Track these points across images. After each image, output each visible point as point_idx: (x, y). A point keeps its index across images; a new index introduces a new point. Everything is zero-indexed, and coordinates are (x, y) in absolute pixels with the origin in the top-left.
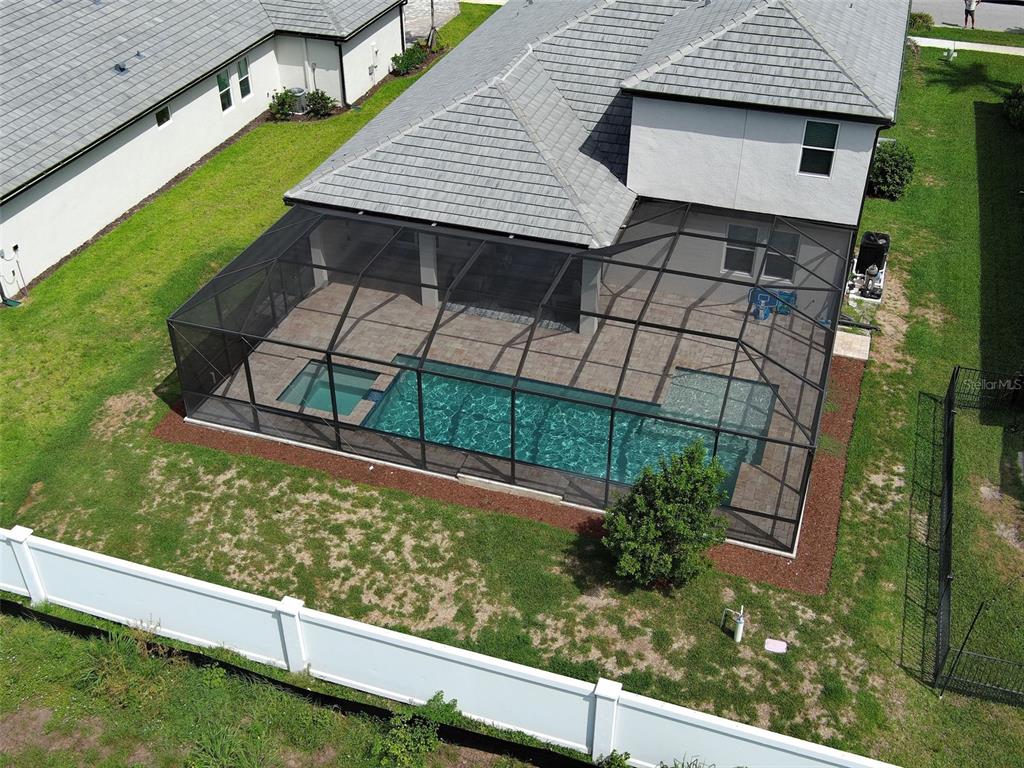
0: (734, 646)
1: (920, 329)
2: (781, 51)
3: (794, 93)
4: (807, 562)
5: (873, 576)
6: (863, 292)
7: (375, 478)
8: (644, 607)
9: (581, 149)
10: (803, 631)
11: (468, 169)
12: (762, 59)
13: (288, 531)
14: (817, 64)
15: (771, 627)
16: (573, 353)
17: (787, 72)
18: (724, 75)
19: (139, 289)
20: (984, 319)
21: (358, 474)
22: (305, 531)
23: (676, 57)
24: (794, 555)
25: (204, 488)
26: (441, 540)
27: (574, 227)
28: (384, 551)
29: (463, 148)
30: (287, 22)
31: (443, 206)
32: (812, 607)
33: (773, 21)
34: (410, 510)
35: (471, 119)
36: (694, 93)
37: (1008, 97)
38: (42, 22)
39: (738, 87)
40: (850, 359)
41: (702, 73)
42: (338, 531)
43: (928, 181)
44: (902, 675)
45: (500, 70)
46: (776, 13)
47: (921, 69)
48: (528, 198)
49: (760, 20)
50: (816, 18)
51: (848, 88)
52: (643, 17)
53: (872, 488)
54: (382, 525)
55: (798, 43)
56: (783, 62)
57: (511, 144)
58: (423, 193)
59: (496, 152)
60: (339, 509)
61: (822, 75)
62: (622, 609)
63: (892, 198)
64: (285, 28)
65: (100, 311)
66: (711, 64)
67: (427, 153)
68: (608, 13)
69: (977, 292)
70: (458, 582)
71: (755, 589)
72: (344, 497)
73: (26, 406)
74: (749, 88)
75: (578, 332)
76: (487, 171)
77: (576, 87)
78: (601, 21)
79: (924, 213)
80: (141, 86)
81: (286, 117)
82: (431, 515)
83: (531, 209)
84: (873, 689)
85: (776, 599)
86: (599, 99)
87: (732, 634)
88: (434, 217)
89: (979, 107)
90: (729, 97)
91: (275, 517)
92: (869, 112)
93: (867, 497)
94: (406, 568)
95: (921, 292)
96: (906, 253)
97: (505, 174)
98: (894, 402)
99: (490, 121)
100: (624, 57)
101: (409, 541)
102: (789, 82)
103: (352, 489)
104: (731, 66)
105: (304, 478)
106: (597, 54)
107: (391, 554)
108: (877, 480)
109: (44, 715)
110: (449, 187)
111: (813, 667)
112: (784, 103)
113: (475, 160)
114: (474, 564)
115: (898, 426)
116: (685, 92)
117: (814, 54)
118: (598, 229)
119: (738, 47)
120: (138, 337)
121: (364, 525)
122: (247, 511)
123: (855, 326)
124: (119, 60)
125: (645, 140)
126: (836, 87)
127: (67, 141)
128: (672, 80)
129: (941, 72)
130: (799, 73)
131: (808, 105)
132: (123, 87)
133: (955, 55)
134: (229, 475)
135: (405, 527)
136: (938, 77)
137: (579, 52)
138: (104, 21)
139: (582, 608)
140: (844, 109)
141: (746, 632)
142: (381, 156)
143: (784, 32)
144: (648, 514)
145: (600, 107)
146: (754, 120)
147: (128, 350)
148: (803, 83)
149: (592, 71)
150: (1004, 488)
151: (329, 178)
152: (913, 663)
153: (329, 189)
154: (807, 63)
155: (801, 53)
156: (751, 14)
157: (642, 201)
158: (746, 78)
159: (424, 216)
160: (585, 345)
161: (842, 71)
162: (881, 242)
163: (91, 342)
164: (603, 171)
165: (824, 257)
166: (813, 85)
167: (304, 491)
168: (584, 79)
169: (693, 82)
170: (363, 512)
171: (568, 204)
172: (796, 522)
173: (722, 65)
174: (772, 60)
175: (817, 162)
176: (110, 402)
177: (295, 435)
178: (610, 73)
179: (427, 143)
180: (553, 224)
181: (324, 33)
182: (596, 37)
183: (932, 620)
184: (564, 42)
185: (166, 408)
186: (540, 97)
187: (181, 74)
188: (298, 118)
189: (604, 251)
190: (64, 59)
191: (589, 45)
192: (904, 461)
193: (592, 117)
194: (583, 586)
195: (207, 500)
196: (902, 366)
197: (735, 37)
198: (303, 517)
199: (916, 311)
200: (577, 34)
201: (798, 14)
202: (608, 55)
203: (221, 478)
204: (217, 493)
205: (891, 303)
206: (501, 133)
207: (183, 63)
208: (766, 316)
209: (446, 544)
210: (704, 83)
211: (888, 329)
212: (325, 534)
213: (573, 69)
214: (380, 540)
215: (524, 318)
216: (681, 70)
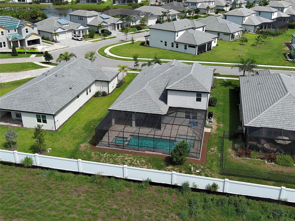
0: (191, 171)
1: (219, 127)
2: (191, 82)
3: (194, 89)
4: (202, 160)
5: (212, 161)
6: (209, 122)
7: (131, 153)
8: (177, 167)
9: (159, 99)
10: (202, 169)
11: (140, 103)
12: (188, 84)
13: (118, 161)
14: (197, 84)
15: (197, 169)
16: (160, 133)
17: (193, 85)
18: (183, 86)
19: (80, 127)
20: (230, 125)
21: (128, 152)
22: (121, 161)
23: (174, 84)
24: (200, 159)
25: (102, 156)
26: (143, 161)
27: (159, 112)
28: (134, 163)
29: (139, 100)
30: (98, 78)
31: (137, 109)
32: (203, 166)
33: (190, 77)
34: (137, 157)
35: (140, 95)
36: (178, 89)
37: (235, 88)
38: (55, 80)
39: (185, 88)
40: (207, 132)
41: (179, 86)
42: (126, 161)
43: (220, 103)
44: (217, 174)
45: (144, 86)
46: (190, 76)
47: (219, 83)
48: (151, 107)
49: (188, 77)
50: (197, 77)
51: (203, 88)
52: (167, 77)
53: (212, 150)
54: (133, 159)
55: (194, 81)
56: (192, 84)
57: (147, 99)
58: (133, 107)
59: (145, 100)
60: (126, 158)
61: (198, 86)
62: (174, 168)
63: (214, 107)
64: (97, 80)
65: (74, 131)
66: (180, 85)
67: (133, 101)
68: (161, 76)
69: (229, 121)
70: (147, 166)
71: (194, 164)
72: (126, 156)
73: (66, 146)
74: (187, 88)
75: (161, 130)
76: (143, 103)
77: (157, 89)
78: (160, 78)
79: (220, 109)
80: (75, 91)
81: (98, 96)
82: (141, 158)
83: (152, 109)
84: (213, 176)
85: (197, 165)
86: (161, 91)
87: (191, 170)
88: (135, 111)
89: (230, 90)
90: (184, 90)
91: (115, 159)
92: (206, 91)
93: (211, 151)
94: (139, 165)
95: (219, 121)
96: (217, 115)
97: (147, 104)
98: (215, 138)
99: (143, 95)
100: (165, 84)
101: (138, 161)
102: (193, 87)
103: (127, 155)
104: (183, 85)
105: (119, 153)
106: (160, 83)
107: (136, 163)
108: (213, 149)
109: (87, 186)
110: (137, 106)
111: (204, 173)
112: (193, 90)
113: (141, 101)
114: (149, 164)
115: (216, 141)
116: (176, 89)
117: (197, 82)
118: (164, 112)
119: (184, 82)
120: (82, 135)
121: (130, 160)
122: (110, 159)
123: (208, 127)
124: (70, 87)
125: (170, 97)
126: (201, 88)
127: (65, 102)
128: (174, 87)
129: (223, 83)
130: (195, 86)
131: (196, 91)
132: (72, 92)
133: (226, 80)
134: (106, 154)
135: (137, 159)
136: (222, 84)
137: (157, 83)
138: (65, 80)
139: (167, 168)
140: (202, 91)
141: (193, 169)
142: (125, 102)
143: (192, 79)
144: (177, 151)
145: (161, 92)
146: (188, 93)
147: (81, 137)
148: (195, 87)
149: (159, 86)
150: (233, 149)
151: (116, 106)
152: (219, 172)
153: (116, 108)
154: (196, 84)
155: (195, 82)
156: (186, 76)
157: (170, 107)
158: (186, 87)
159: (134, 111)
160: (162, 132)
161: (201, 85)
162: (212, 113)
163: (74, 136)
164: (163, 103)
165: (202, 115)
166: (197, 87)
167: (119, 155)
168: (158, 87)
169: (177, 88)
170: (130, 158)
171: (158, 108)
172: (200, 154)
173: (182, 85)
174: (190, 84)
175: (199, 100)
176: (81, 145)
177: (115, 147)
178: (162, 86)
179: (133, 99)
180: (156, 111)
181: (105, 80)
182: (159, 80)
183: (221, 167)
184: (154, 81)
185: (91, 145)
186: (151, 91)
187: (81, 89)
188: (100, 96)
189: (165, 115)
190: (61, 87)
191: (158, 82)
192: (217, 146)
193: (160, 94)
194: (167, 165)
195: (103, 158)
196: (216, 133)
197: (184, 80)
198: (120, 159)
199: (219, 124)
200: (156, 80)
201: (194, 76)
202: (162, 83)
203: (105, 155)
204: (104, 157)
205: (214, 123)
206: (145, 97)
207: (81, 87)
208: (193, 126)
209: (144, 161)
210: (179, 88)
211: (214, 127)
212: (124, 161)
213: (156, 86)
214: (133, 162)
215: (151, 128)
216: (175, 86)
